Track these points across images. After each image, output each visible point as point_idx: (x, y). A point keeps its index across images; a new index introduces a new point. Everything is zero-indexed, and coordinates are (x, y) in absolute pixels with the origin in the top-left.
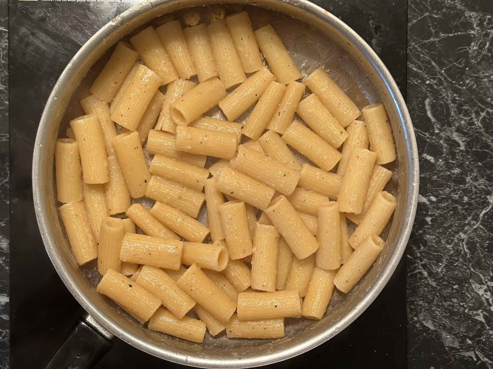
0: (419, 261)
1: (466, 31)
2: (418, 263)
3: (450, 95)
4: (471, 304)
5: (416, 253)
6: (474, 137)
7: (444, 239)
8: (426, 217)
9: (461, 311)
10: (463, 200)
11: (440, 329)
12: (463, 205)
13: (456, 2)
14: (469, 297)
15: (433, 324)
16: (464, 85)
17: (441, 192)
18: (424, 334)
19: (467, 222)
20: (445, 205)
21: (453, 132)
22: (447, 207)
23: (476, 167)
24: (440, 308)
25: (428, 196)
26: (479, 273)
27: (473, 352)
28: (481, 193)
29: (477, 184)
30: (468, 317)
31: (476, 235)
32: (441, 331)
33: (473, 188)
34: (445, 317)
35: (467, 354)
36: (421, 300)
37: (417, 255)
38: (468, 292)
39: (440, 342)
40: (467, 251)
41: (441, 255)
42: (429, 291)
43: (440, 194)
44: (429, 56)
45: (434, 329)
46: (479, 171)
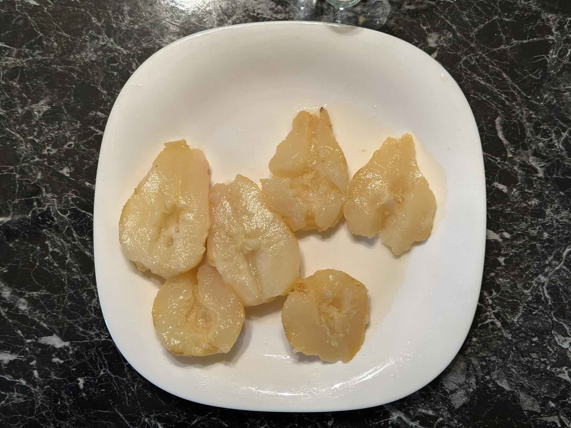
0: (491, 310)
1: (543, 36)
2: (489, 311)
3: (525, 112)
4: (553, 360)
5: (487, 300)
6: (554, 161)
7: (520, 283)
8: (498, 257)
9: (542, 368)
10: (543, 237)
11: (517, 389)
12: (542, 242)
13: (531, 2)
14: (551, 352)
15: (509, 383)
16: (542, 99)
17: (515, 227)
18: (498, 395)
19: (547, 263)
20: (521, 242)
21: (529, 157)
22: (524, 245)
23: (558, 196)
24: (517, 365)
25: (500, 232)
26: (564, 322)
27: (556, 417)
28: (564, 228)
29: (558, 217)
30: (550, 376)
31: (559, 278)
32: (518, 391)
33: (554, 222)
34: (523, 375)
35: (550, 419)
36: (494, 355)
37: (488, 302)
38: (550, 345)
39: (518, 405)
40: (548, 296)
41: (516, 301)
42: (503, 345)
43: (514, 229)
44: (501, 68)
45: (510, 389)
46: (561, 201)
